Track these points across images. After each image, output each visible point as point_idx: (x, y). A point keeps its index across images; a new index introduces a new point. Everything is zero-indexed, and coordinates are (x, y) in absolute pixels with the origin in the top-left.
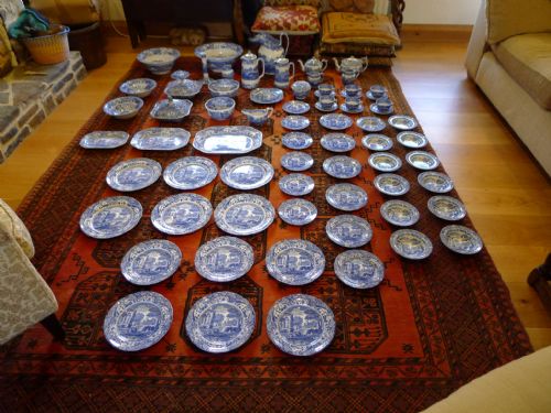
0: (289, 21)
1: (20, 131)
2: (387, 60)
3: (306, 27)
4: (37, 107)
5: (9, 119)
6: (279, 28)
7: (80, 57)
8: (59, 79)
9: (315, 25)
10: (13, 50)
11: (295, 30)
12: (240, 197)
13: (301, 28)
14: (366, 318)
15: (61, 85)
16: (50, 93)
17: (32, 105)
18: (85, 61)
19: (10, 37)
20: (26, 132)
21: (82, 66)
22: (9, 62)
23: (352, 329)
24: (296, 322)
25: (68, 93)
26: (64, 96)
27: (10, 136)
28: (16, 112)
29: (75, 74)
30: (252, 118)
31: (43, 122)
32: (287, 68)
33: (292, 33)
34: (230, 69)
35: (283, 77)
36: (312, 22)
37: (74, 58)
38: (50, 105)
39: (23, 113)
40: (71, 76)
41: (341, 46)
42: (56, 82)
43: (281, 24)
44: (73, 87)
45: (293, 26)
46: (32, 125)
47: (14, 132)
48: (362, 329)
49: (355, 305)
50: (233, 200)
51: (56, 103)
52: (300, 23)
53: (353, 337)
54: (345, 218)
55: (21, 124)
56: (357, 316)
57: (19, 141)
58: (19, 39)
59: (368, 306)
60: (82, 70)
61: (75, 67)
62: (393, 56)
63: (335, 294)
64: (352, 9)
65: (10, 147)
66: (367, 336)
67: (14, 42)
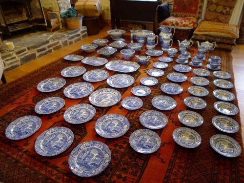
0: (179, 22)
1: (47, 50)
2: (229, 46)
3: (187, 25)
4: (58, 43)
5: (44, 43)
6: (173, 25)
7: (86, 29)
8: (73, 35)
9: (191, 25)
10: (61, 22)
11: (181, 26)
12: (109, 90)
13: (184, 26)
14: (130, 170)
15: (73, 37)
16: (67, 39)
17: (56, 41)
18: (88, 31)
19: (61, 17)
20: (50, 51)
21: (86, 33)
22: (59, 26)
23: (118, 173)
24: (89, 156)
25: (76, 41)
26: (73, 42)
27: (42, 50)
28: (48, 42)
29: (81, 35)
30: (139, 59)
31: (60, 49)
32: (169, 41)
33: (179, 28)
34: (142, 40)
35: (165, 46)
36: (190, 24)
37: (82, 29)
38: (65, 43)
39: (51, 43)
40: (79, 35)
41: (203, 36)
42: (70, 36)
43: (174, 23)
44: (79, 40)
45: (180, 24)
46: (54, 49)
47: (44, 49)
48: (123, 176)
49: (129, 160)
50: (105, 90)
51: (68, 44)
52: (184, 23)
53: (115, 178)
54: (156, 113)
55: (49, 47)
56: (126, 166)
57: (45, 54)
58: (64, 18)
59: (137, 164)
60: (85, 34)
61: (82, 32)
62: (234, 45)
63: (122, 150)
64: (216, 20)
65: (41, 54)
66: (123, 181)
67: (62, 19)
